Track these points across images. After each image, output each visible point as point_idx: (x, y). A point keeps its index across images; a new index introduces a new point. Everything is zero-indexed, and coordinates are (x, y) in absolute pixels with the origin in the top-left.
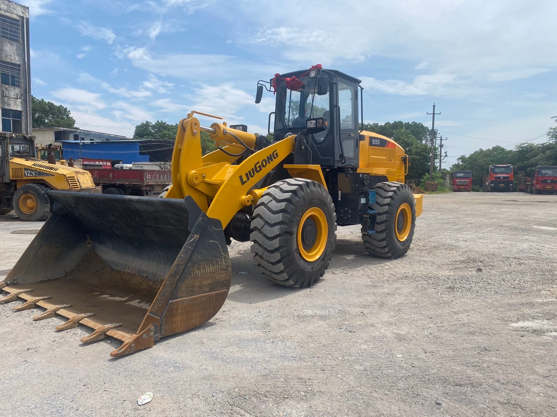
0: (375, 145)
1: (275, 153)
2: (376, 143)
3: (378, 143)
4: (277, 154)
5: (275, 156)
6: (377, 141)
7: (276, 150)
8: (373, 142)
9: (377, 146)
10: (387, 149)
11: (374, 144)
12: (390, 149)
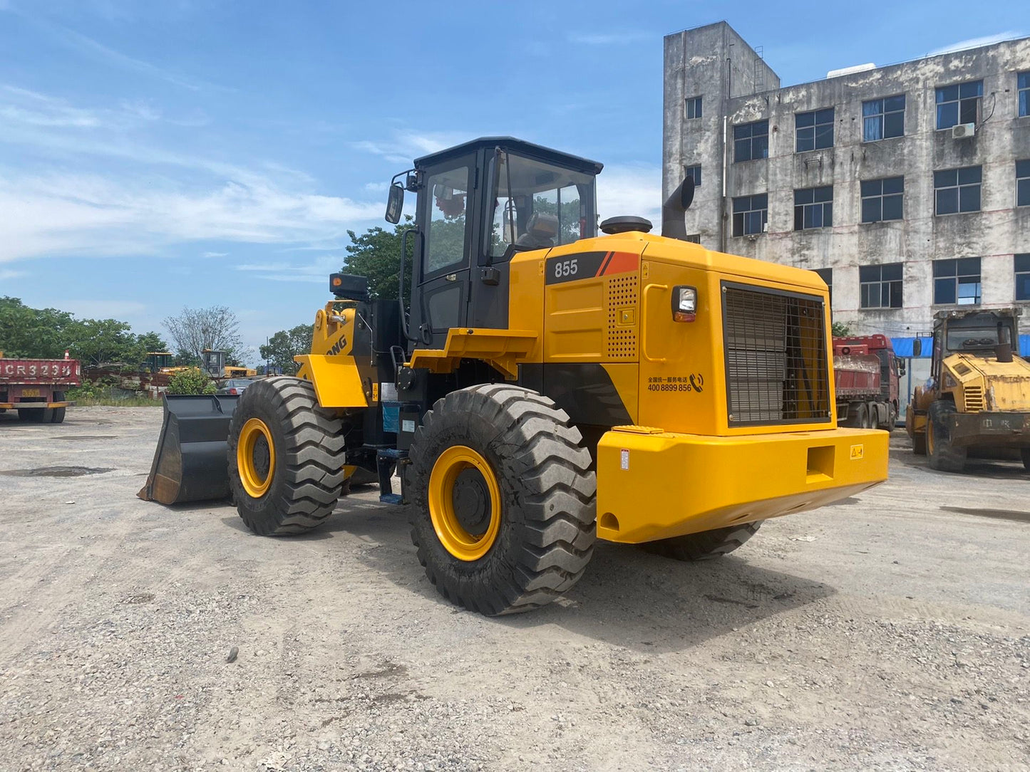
0: (563, 279)
1: (342, 340)
2: (566, 271)
3: (574, 269)
4: (344, 341)
5: (343, 344)
6: (569, 265)
7: (343, 336)
8: (557, 270)
9: (571, 278)
10: (604, 279)
11: (559, 276)
12: (616, 276)
